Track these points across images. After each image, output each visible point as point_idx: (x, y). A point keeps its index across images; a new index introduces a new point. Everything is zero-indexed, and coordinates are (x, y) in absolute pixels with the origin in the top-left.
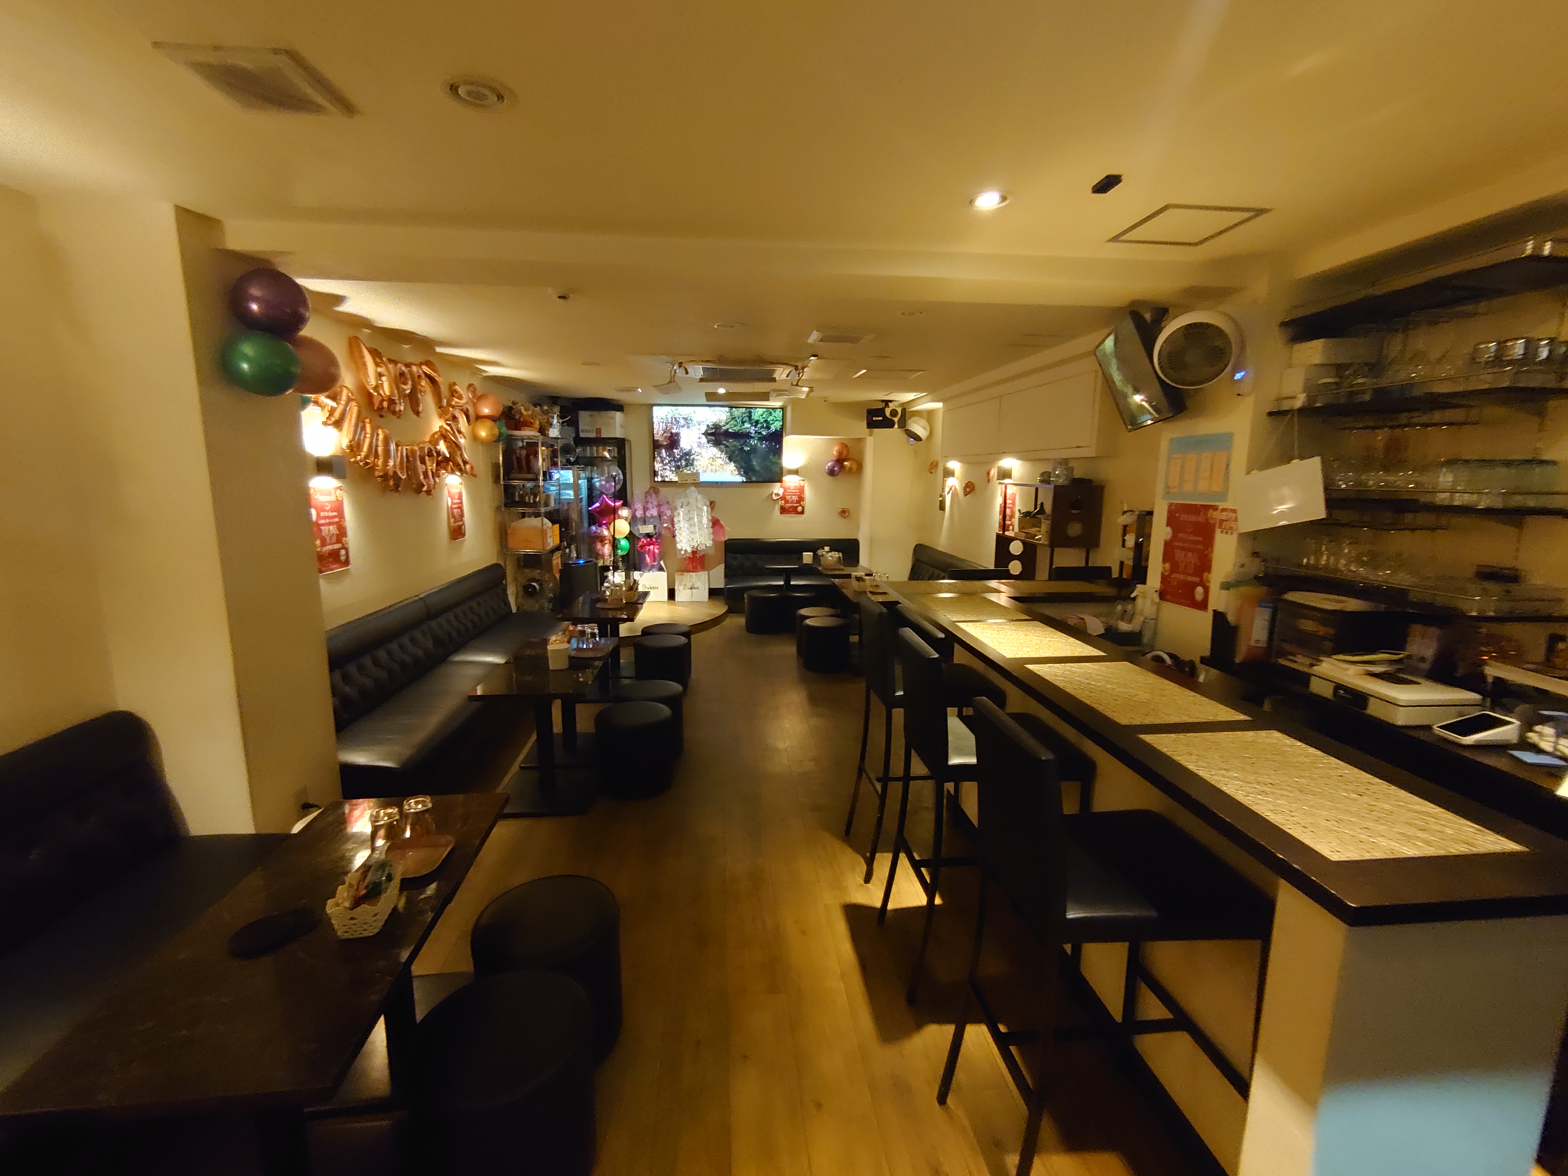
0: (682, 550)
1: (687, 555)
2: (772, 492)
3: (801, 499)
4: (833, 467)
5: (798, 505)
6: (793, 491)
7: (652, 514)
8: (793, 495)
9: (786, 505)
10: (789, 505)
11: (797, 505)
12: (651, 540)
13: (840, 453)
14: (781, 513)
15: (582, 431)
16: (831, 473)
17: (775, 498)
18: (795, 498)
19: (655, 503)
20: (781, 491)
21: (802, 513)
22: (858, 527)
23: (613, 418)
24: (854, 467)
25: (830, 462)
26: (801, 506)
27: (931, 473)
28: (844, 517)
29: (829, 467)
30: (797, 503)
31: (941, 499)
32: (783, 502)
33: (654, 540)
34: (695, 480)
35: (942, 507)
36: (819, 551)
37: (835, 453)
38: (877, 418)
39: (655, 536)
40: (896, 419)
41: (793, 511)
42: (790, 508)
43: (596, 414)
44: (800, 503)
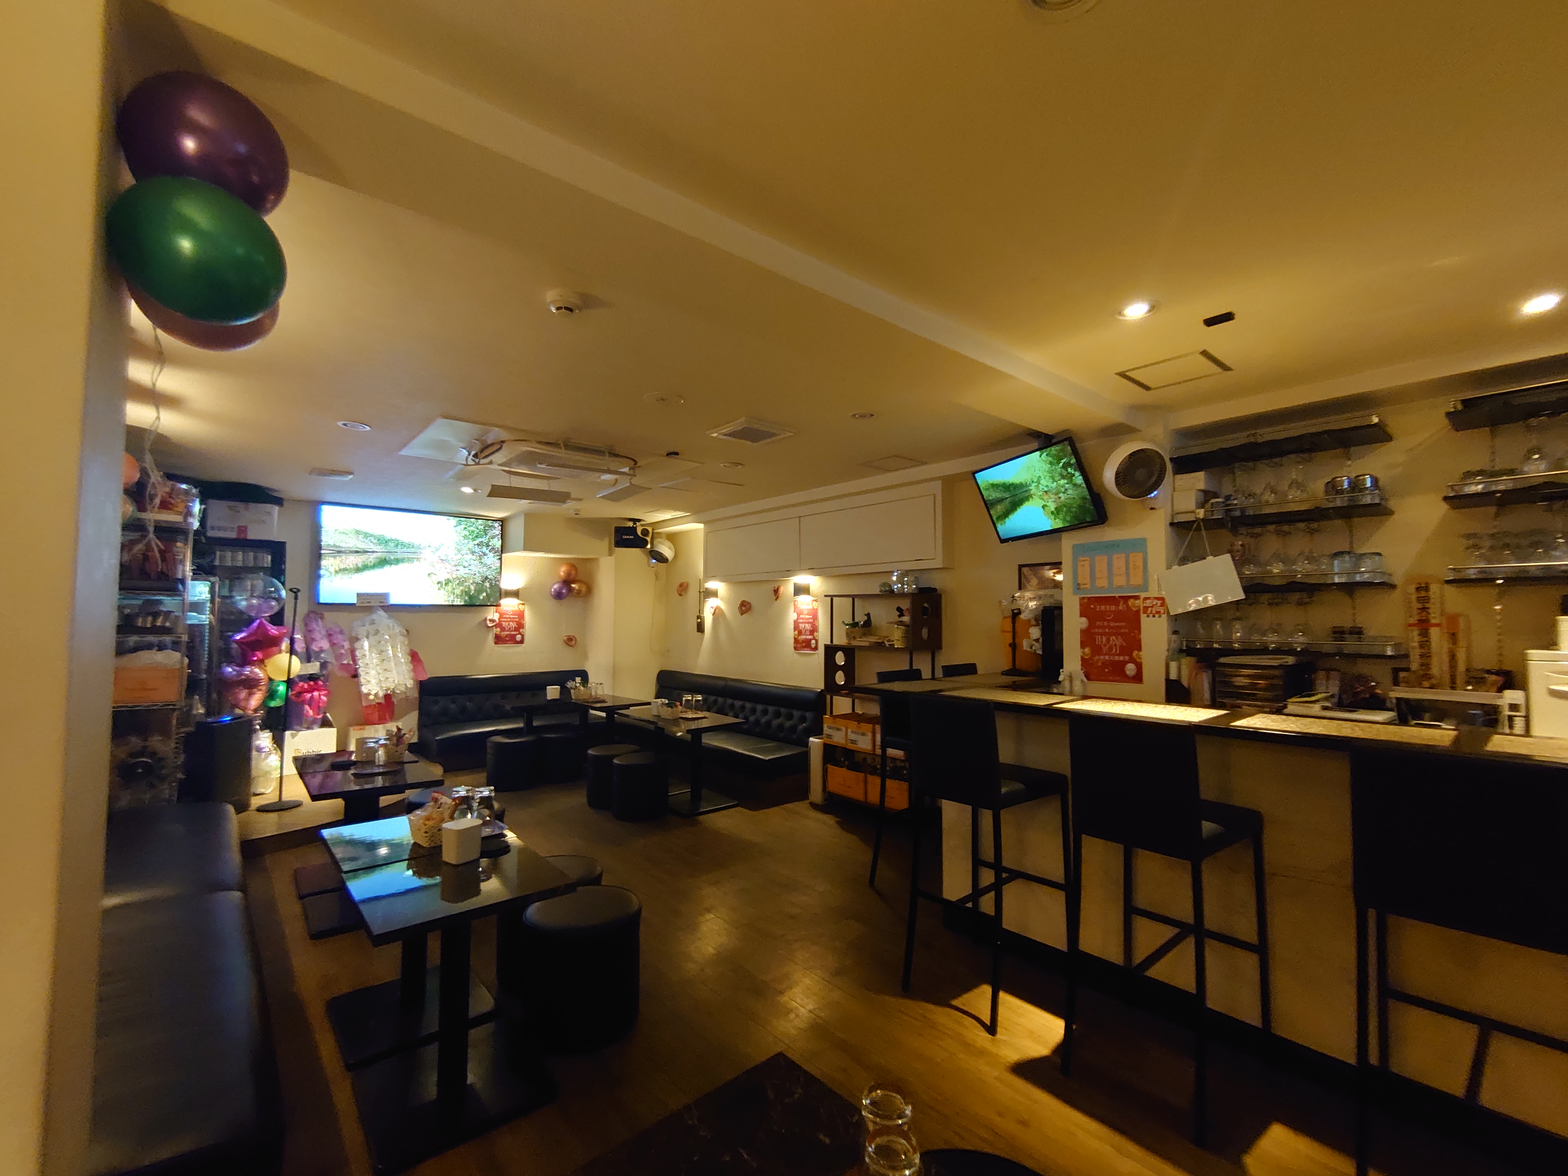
0: (369, 694)
1: (378, 701)
2: (486, 619)
3: (520, 626)
4: (561, 589)
5: (517, 633)
6: (511, 616)
7: (321, 648)
8: (511, 621)
9: (502, 633)
10: (505, 633)
11: (515, 633)
12: (316, 684)
13: (568, 574)
14: (496, 643)
15: (213, 528)
16: (558, 596)
17: (490, 625)
18: (513, 625)
19: (324, 632)
20: (496, 617)
21: (522, 642)
22: (585, 656)
23: (269, 514)
24: (584, 589)
25: (554, 584)
26: (520, 634)
27: (681, 595)
28: (571, 646)
29: (555, 589)
30: (515, 630)
31: (699, 620)
32: (498, 629)
33: (320, 683)
34: (383, 602)
35: (700, 628)
36: (568, 683)
37: (562, 573)
38: (628, 537)
39: (322, 678)
40: (649, 539)
41: (512, 640)
42: (506, 636)
43: (240, 506)
44: (519, 631)
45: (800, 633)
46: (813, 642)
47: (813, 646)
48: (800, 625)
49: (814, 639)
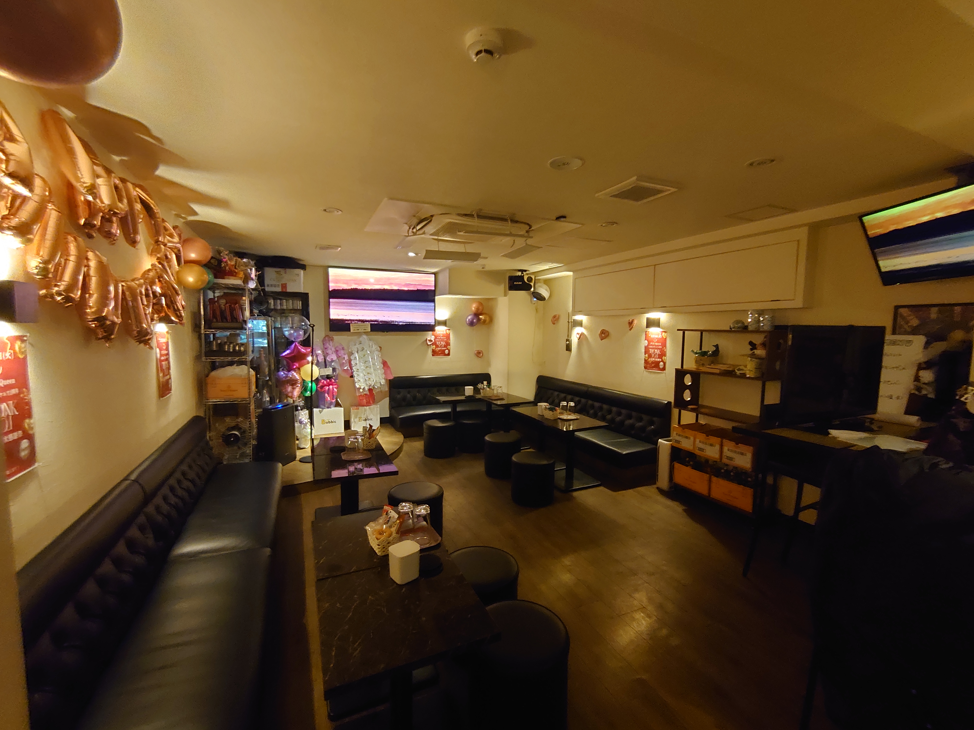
0: (360, 388)
1: (365, 393)
2: (427, 339)
3: (448, 344)
4: (473, 320)
5: (446, 348)
6: (442, 338)
7: (332, 359)
8: (441, 341)
9: (437, 349)
10: (439, 348)
11: (444, 349)
12: (331, 381)
13: (478, 309)
14: (433, 355)
15: (268, 286)
16: (471, 324)
17: (429, 344)
18: (443, 343)
19: (333, 349)
20: (433, 338)
21: (449, 354)
22: (489, 364)
23: (298, 275)
24: (488, 319)
25: (469, 315)
26: (447, 349)
27: (554, 324)
28: (480, 357)
29: (469, 320)
30: (444, 347)
31: (568, 342)
32: (434, 346)
33: (333, 381)
34: (366, 330)
35: (568, 348)
36: (479, 385)
37: (473, 309)
38: (518, 283)
39: (334, 378)
40: (532, 284)
41: (443, 353)
42: (439, 351)
43: (282, 270)
44: (447, 347)
45: (650, 356)
46: (662, 363)
47: (661, 367)
48: (650, 350)
49: (662, 361)
